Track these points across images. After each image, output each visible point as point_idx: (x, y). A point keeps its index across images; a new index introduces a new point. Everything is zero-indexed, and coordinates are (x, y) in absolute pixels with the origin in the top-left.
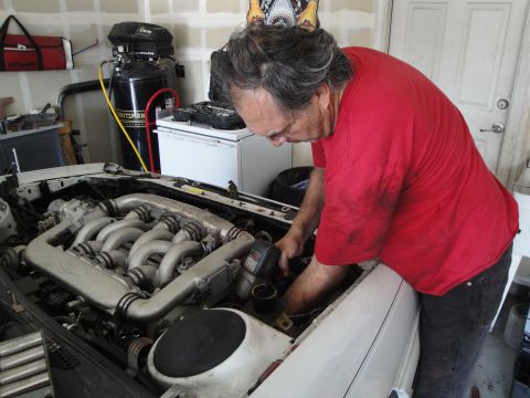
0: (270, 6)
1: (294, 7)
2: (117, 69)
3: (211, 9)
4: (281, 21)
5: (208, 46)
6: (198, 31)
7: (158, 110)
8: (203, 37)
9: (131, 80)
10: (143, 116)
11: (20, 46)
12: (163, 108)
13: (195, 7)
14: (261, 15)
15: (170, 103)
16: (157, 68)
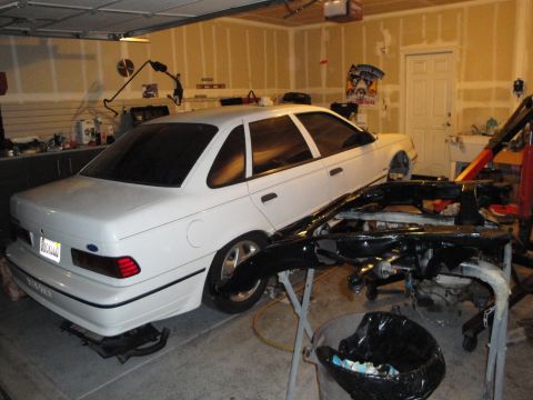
0: (356, 84)
1: (367, 84)
3: (328, 85)
4: (361, 90)
5: (327, 101)
6: (321, 96)
8: (324, 98)
13: (320, 85)
14: (352, 88)
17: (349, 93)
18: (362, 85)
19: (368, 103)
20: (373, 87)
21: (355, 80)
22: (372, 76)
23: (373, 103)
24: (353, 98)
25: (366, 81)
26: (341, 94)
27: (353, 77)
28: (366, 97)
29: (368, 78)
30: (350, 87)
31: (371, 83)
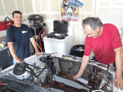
0: (67, 10)
1: (73, 10)
2: (32, 27)
4: (70, 13)
6: (49, 15)
7: (42, 35)
8: (50, 17)
9: (35, 28)
10: (38, 36)
11: (9, 24)
12: (43, 34)
13: (47, 10)
14: (65, 12)
15: (44, 33)
16: (40, 25)
17: (63, 14)
18: (70, 10)
19: (74, 20)
20: (76, 12)
21: (66, 8)
22: (76, 5)
23: (76, 20)
24: (65, 18)
25: (72, 8)
26: (58, 15)
27: (65, 6)
28: (72, 17)
29: (73, 7)
30: (63, 11)
31: (75, 9)
